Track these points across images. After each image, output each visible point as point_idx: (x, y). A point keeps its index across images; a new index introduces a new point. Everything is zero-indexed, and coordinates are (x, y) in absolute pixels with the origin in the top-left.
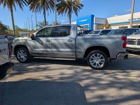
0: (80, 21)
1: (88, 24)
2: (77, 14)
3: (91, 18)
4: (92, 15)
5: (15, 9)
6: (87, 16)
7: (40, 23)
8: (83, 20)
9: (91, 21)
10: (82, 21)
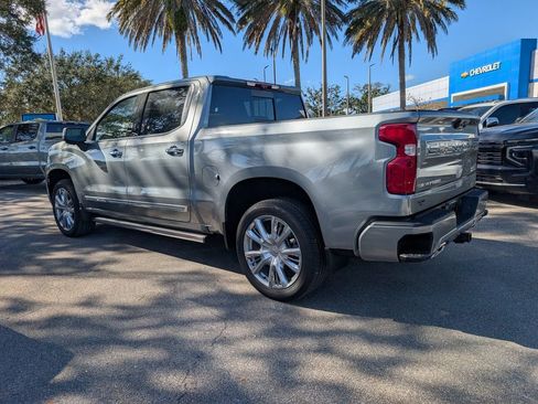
0: (465, 74)
1: (505, 84)
2: (432, 43)
3: (518, 57)
4: (523, 40)
5: (199, 48)
6: (499, 48)
7: (309, 95)
8: (481, 65)
9: (516, 69)
10: (476, 72)
